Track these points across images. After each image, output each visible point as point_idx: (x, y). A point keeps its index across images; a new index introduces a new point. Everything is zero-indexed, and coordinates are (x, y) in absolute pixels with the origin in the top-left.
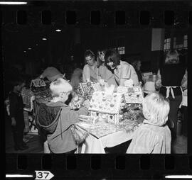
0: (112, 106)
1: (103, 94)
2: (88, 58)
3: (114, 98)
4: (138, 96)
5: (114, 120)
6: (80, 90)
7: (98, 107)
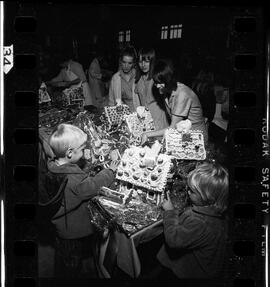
1: (142, 156)
3: (158, 166)
4: (197, 148)
5: (156, 199)
6: (105, 118)
7: (131, 176)
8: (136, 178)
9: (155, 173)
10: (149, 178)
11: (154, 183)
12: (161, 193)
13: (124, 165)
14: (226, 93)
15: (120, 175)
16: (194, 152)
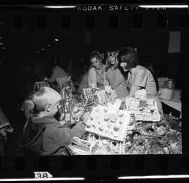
0: (116, 129)
1: (106, 111)
2: (94, 60)
3: (119, 119)
4: (152, 111)
5: (118, 149)
6: (84, 96)
7: (97, 128)
8: (101, 130)
9: (117, 125)
10: (112, 130)
11: (116, 133)
12: (122, 142)
13: (92, 119)
14: (171, 82)
15: (88, 127)
16: (150, 115)
